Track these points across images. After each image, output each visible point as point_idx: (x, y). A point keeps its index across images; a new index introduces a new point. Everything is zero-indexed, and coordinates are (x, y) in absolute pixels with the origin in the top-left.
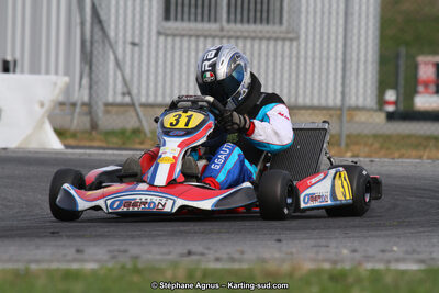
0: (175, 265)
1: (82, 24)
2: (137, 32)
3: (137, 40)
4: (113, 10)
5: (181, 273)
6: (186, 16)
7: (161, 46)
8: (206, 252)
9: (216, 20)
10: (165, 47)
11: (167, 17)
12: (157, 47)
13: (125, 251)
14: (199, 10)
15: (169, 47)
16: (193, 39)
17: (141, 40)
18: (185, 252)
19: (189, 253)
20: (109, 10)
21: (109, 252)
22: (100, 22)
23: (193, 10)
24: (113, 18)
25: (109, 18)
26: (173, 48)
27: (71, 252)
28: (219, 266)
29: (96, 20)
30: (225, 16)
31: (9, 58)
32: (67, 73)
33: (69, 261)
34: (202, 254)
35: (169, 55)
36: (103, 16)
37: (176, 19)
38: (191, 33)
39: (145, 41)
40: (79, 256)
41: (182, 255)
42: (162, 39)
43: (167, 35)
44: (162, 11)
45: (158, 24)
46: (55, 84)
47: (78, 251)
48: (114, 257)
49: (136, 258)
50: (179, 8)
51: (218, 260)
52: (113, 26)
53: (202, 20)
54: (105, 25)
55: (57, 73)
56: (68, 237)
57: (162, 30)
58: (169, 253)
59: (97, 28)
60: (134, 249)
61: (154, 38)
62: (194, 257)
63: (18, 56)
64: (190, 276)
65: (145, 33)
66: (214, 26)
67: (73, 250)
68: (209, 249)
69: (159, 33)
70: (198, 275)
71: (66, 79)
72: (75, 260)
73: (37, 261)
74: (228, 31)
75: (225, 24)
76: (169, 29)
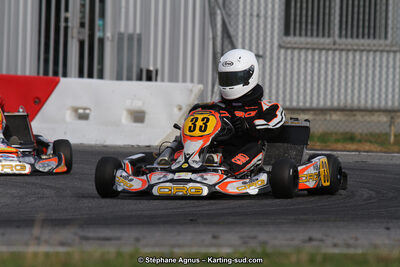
0: (298, 250)
1: (214, 39)
2: (261, 46)
3: (261, 53)
4: (241, 27)
5: (304, 257)
6: (303, 32)
7: (282, 58)
8: (324, 238)
9: (329, 36)
10: (285, 59)
11: (287, 33)
12: (279, 58)
13: (255, 237)
14: (315, 27)
15: (289, 58)
16: (310, 52)
17: (265, 53)
18: (307, 238)
19: (311, 239)
20: (237, 27)
21: (241, 238)
22: (229, 37)
23: (309, 27)
24: (240, 34)
25: (237, 33)
26: (292, 59)
27: (208, 238)
28: (336, 251)
29: (225, 35)
30: (337, 32)
31: (151, 68)
32: (201, 81)
33: (207, 246)
34: (321, 240)
35: (288, 66)
36: (232, 31)
37: (295, 35)
38: (309, 46)
39: (268, 53)
40: (214, 241)
41: (304, 241)
42: (283, 51)
43: (287, 48)
44: (282, 27)
45: (280, 38)
46: (191, 91)
47: (214, 237)
48: (245, 243)
49: (264, 244)
50: (298, 25)
51: (335, 245)
52: (240, 40)
53: (318, 35)
54: (234, 40)
55: (192, 81)
56: (205, 224)
57: (283, 44)
58: (292, 240)
59: (226, 42)
60: (263, 236)
61: (276, 51)
62: (314, 243)
63: (159, 66)
64: (312, 260)
65: (268, 46)
66: (327, 40)
67: (210, 236)
68: (327, 236)
69: (280, 47)
70: (319, 258)
71: (201, 86)
72: (212, 245)
73: (179, 246)
74: (340, 45)
75: (337, 39)
76: (289, 43)
